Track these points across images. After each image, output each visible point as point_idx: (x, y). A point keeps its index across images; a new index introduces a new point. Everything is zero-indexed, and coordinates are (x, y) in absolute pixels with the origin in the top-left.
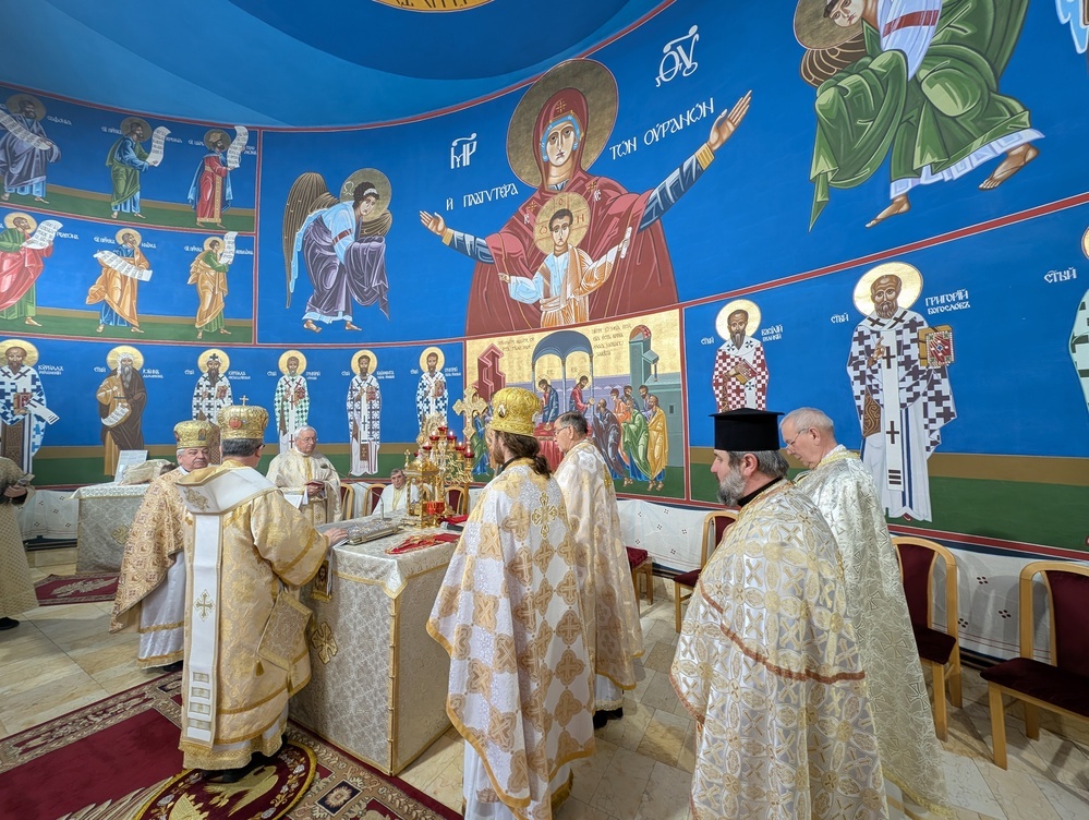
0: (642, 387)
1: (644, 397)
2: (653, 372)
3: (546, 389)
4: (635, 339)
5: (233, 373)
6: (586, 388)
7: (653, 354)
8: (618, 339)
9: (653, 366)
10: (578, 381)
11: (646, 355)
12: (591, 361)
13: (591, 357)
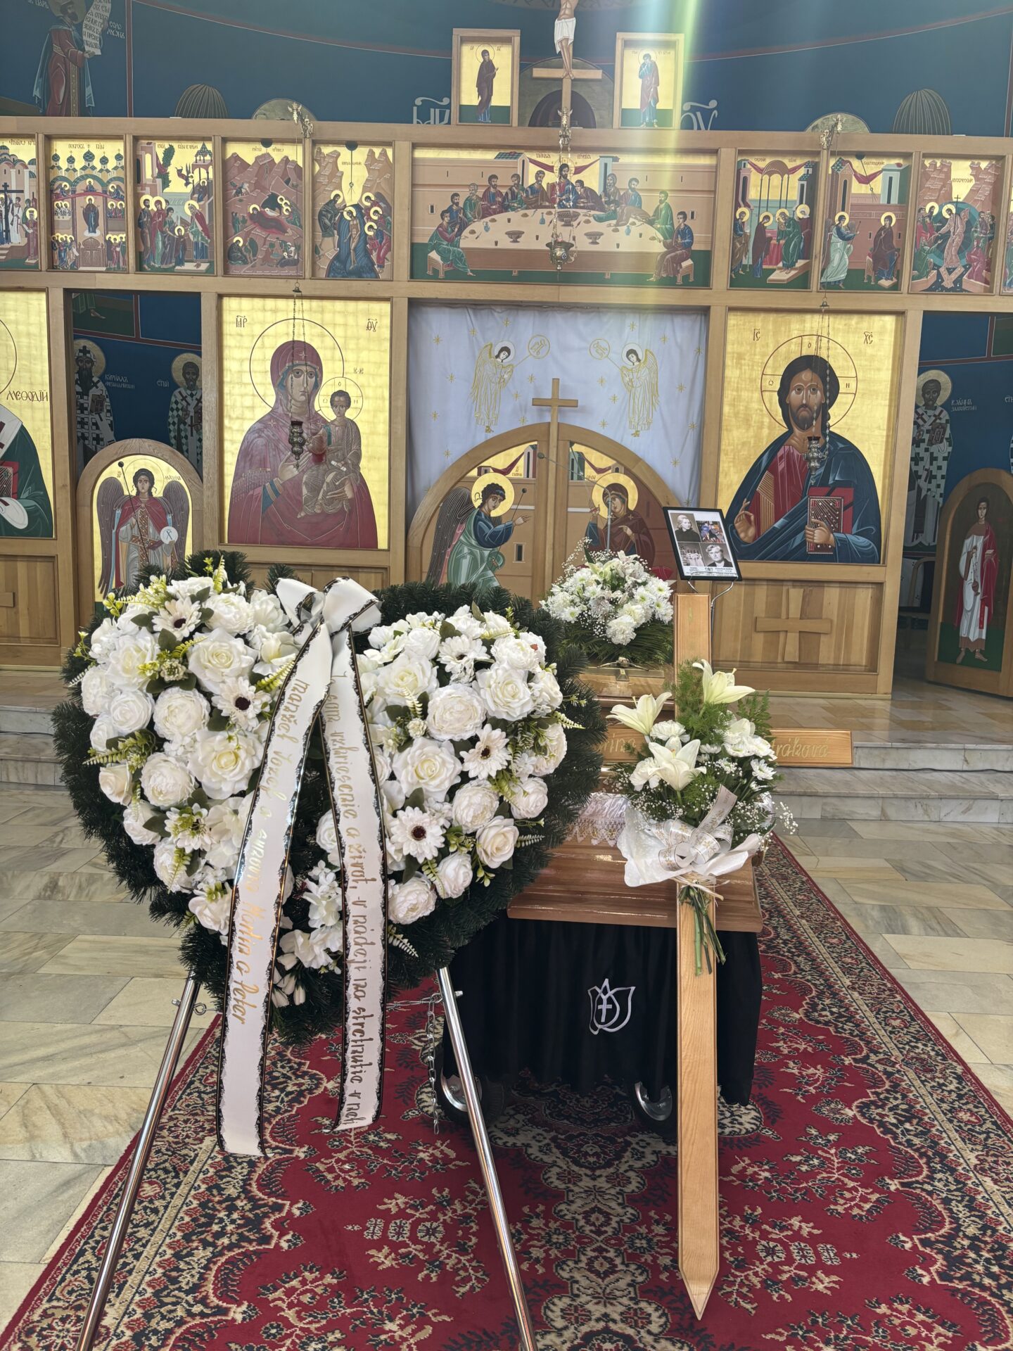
5: (111, 377)
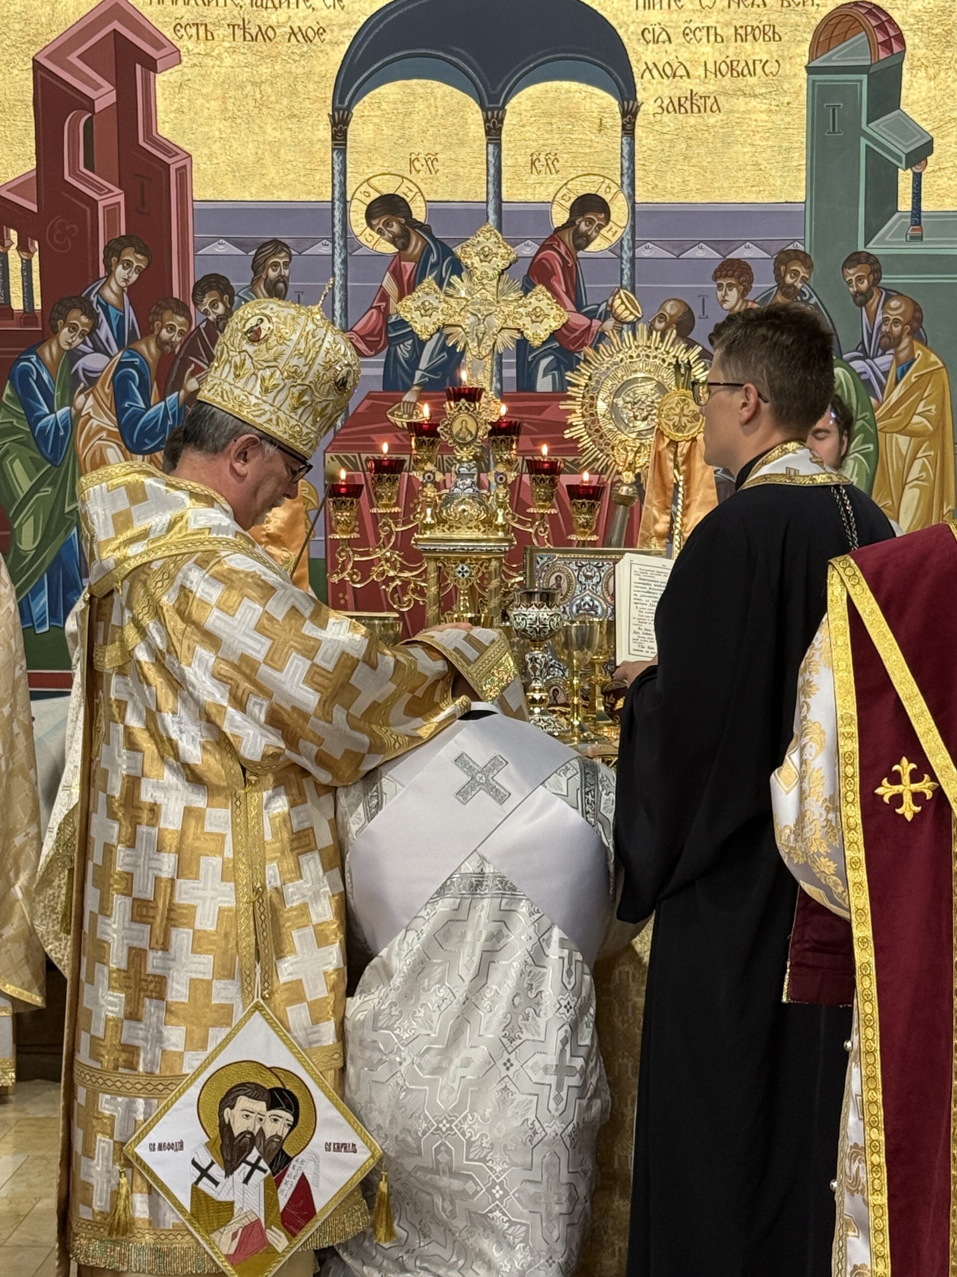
0: (855, 259)
1: (862, 298)
2: (905, 204)
3: (401, 241)
4: (835, 57)
6: (598, 245)
7: (907, 127)
8: (759, 50)
9: (905, 179)
10: (560, 217)
11: (878, 129)
12: (629, 130)
13: (629, 115)
